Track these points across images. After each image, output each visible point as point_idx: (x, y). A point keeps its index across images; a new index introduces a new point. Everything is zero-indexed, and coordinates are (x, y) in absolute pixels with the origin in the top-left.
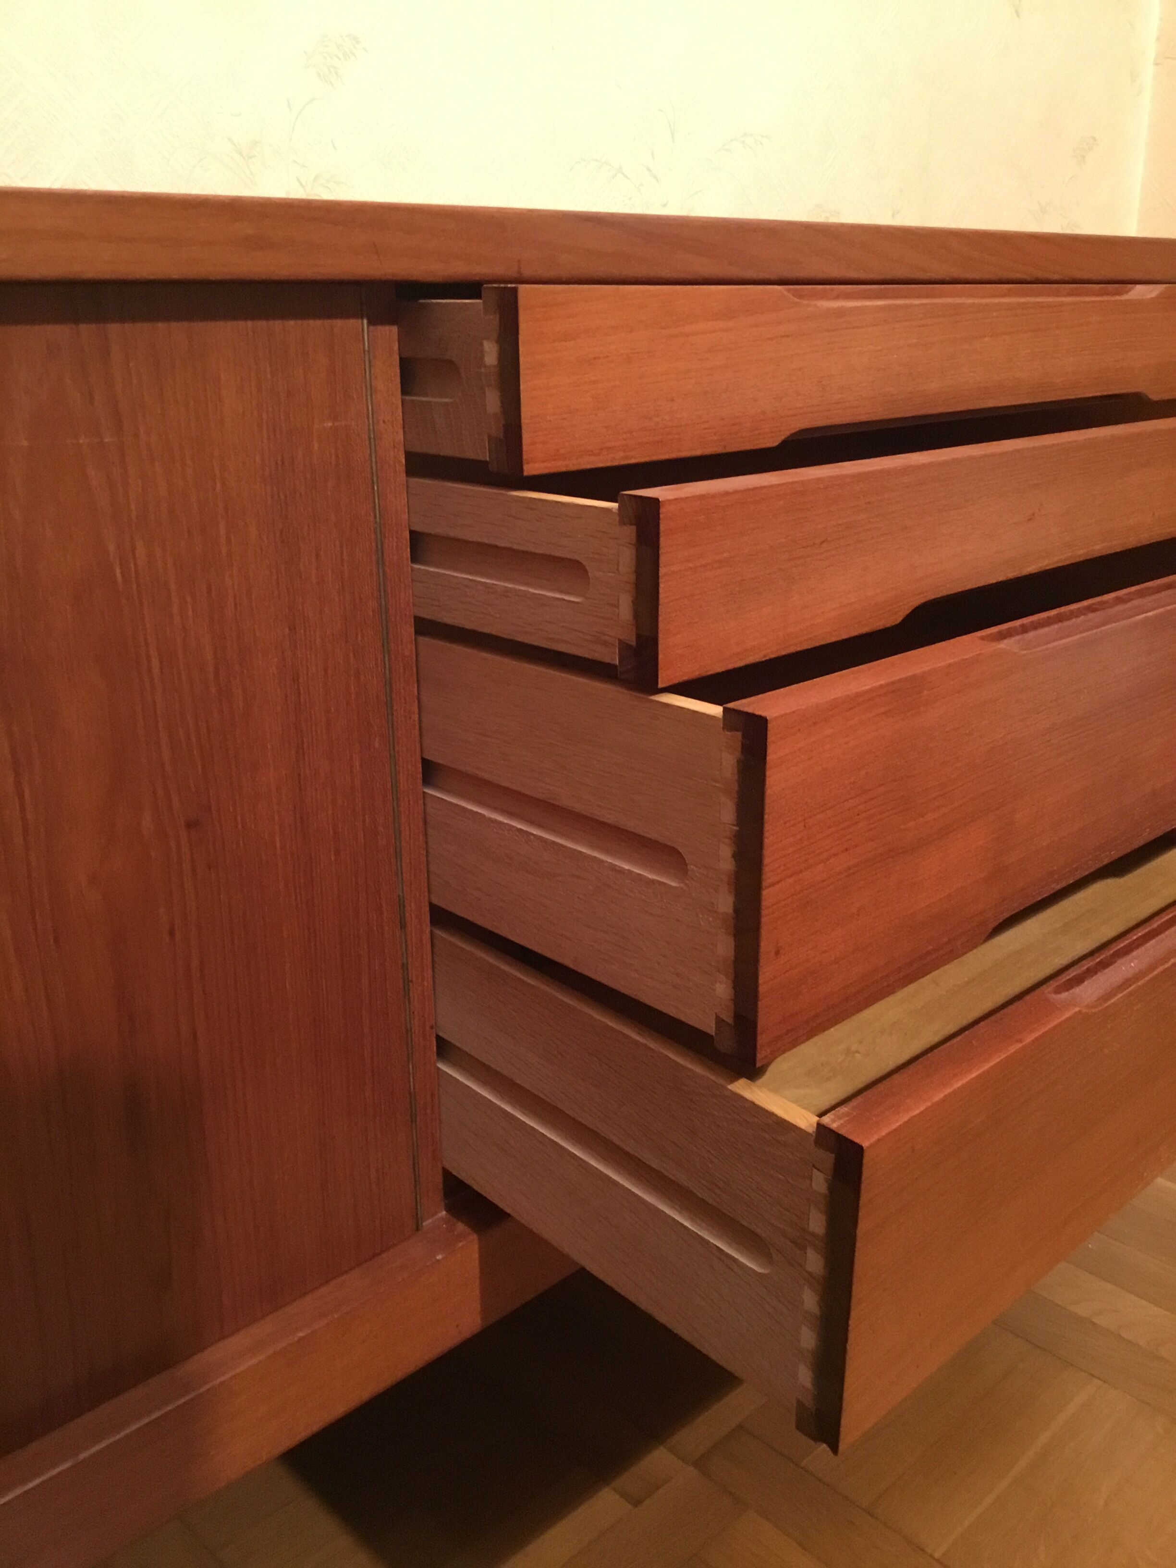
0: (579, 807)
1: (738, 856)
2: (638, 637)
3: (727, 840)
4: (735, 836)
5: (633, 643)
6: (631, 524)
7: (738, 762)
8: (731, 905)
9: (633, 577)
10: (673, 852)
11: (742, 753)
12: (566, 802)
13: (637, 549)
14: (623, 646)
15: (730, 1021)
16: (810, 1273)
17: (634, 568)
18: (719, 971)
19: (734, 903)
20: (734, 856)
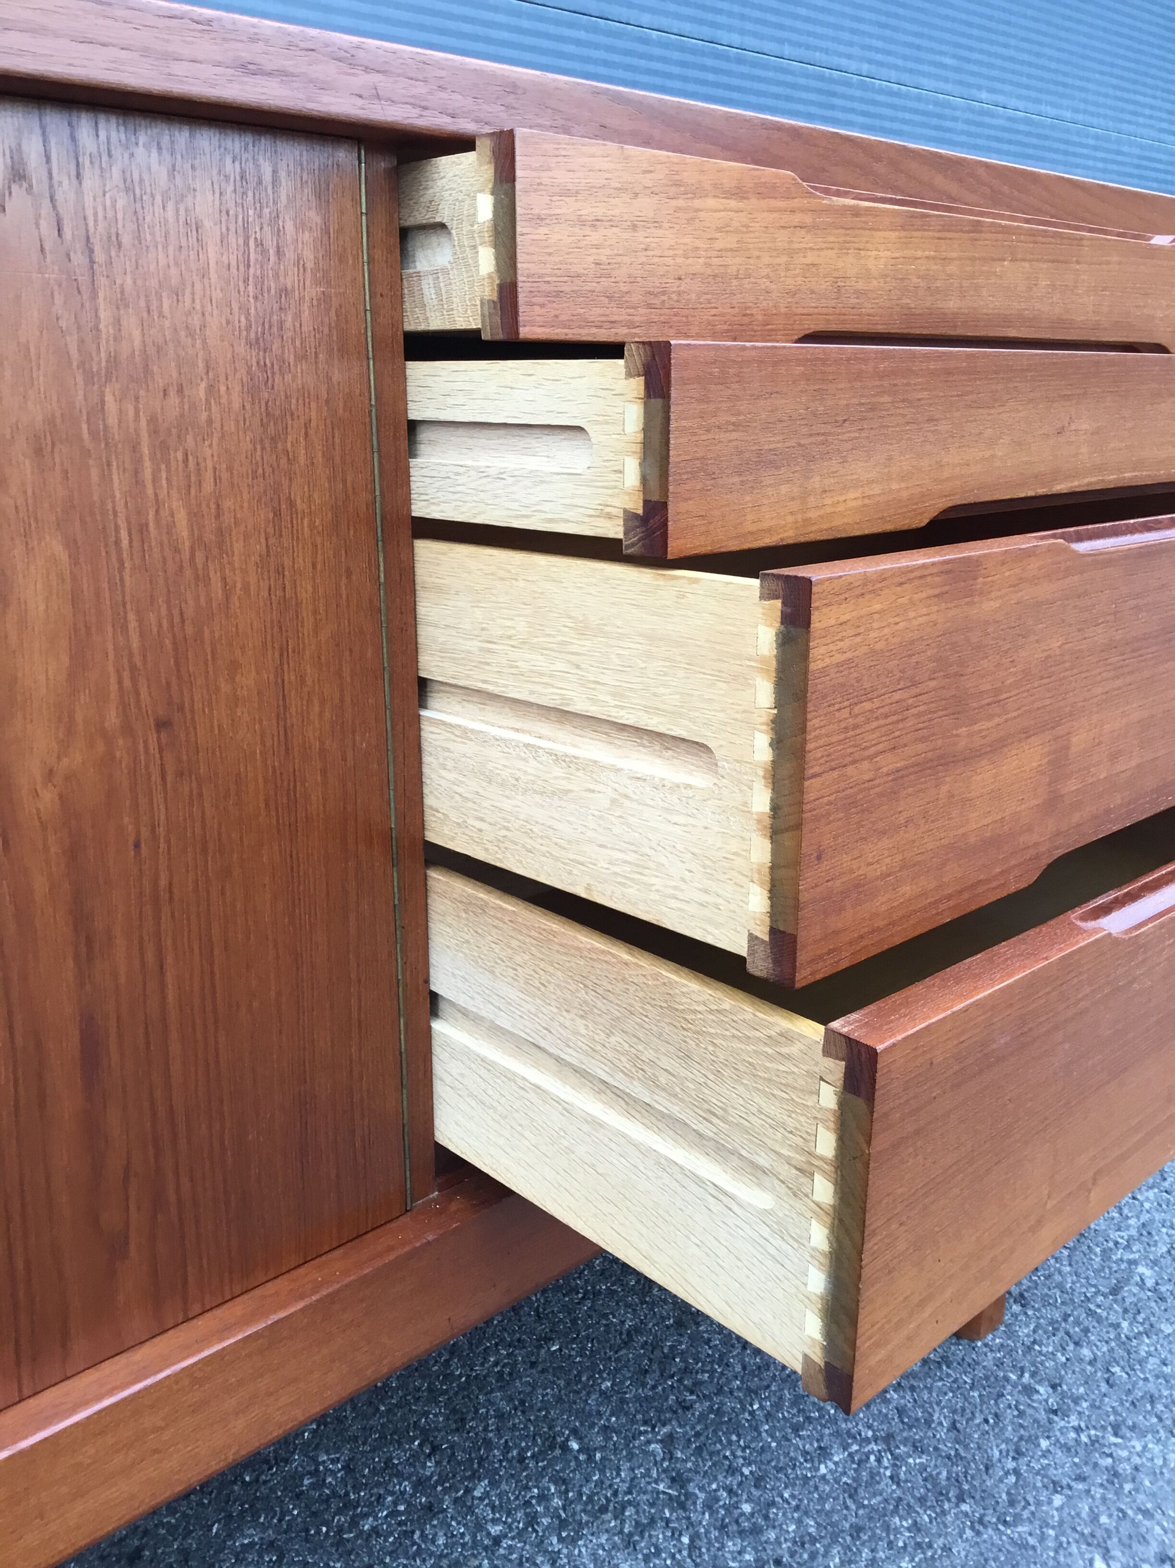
0: (593, 710)
1: (777, 744)
2: (646, 502)
3: (764, 727)
4: (773, 722)
5: (640, 512)
6: (639, 376)
7: (777, 634)
8: (768, 801)
9: (640, 437)
10: (703, 747)
11: (782, 623)
12: (580, 706)
13: (645, 403)
14: (629, 517)
15: (766, 938)
16: (818, 1205)
17: (641, 426)
18: (752, 881)
19: (772, 800)
20: (771, 745)
